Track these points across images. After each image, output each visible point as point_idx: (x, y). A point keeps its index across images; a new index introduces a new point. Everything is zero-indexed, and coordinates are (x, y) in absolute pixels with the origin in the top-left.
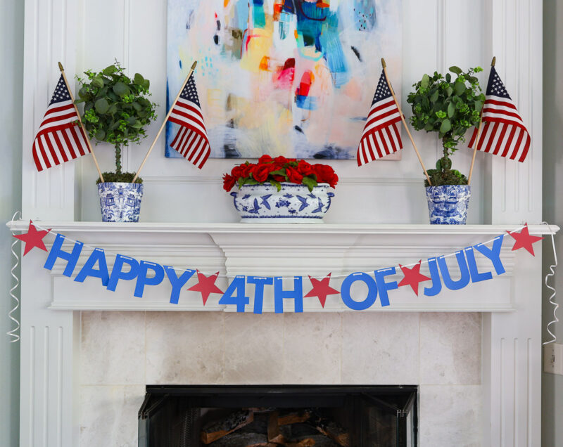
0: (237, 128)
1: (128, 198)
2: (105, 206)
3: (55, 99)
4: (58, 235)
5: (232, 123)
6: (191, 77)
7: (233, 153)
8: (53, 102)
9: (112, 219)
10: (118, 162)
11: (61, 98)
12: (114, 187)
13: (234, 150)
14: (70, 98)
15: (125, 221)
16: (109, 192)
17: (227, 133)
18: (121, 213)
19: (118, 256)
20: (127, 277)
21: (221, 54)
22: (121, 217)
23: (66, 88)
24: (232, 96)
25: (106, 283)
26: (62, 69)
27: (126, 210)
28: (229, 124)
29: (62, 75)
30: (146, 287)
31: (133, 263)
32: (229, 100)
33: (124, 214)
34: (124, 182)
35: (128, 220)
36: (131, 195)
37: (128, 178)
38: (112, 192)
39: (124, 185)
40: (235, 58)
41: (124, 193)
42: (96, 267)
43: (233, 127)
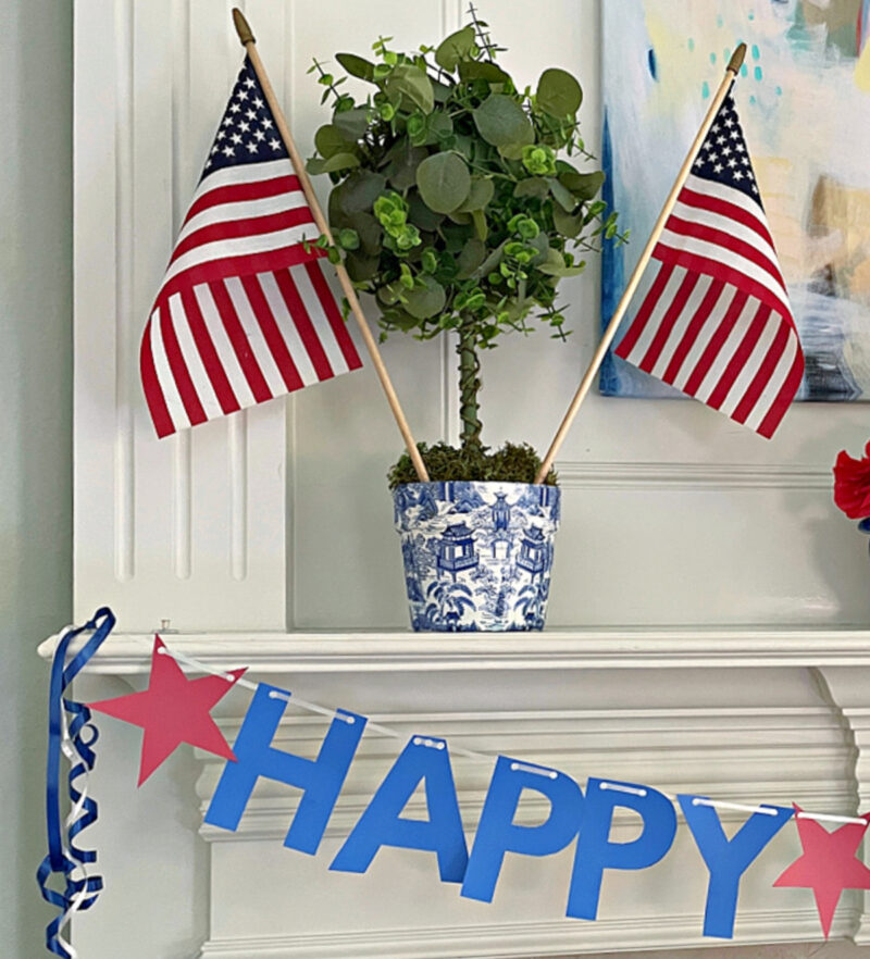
0: (846, 297)
1: (524, 542)
2: (433, 572)
3: (229, 151)
4: (264, 689)
5: (830, 278)
6: (728, 103)
7: (834, 382)
8: (218, 162)
9: (464, 621)
10: (468, 408)
11: (252, 148)
12: (477, 501)
13: (837, 373)
14: (284, 153)
15: (513, 629)
16: (457, 519)
17: (813, 313)
18: (502, 596)
19: (504, 763)
20: (539, 842)
21: (792, 34)
22: (499, 613)
23: (267, 112)
24: (827, 184)
25: (455, 869)
26: (247, 38)
27: (518, 586)
28: (821, 280)
29: (248, 61)
30: (609, 875)
31: (559, 788)
32: (819, 197)
33: (511, 600)
34: (512, 480)
35: (521, 621)
36: (534, 528)
37: (518, 464)
38: (468, 520)
39: (514, 491)
40: (837, 52)
41: (514, 521)
42: (417, 808)
43: (832, 294)
